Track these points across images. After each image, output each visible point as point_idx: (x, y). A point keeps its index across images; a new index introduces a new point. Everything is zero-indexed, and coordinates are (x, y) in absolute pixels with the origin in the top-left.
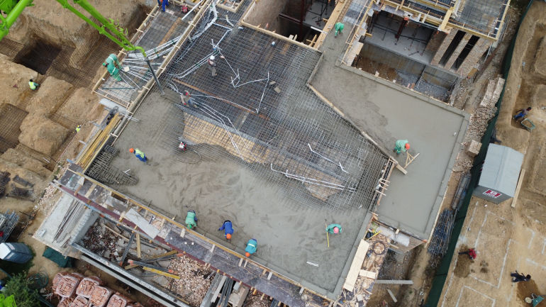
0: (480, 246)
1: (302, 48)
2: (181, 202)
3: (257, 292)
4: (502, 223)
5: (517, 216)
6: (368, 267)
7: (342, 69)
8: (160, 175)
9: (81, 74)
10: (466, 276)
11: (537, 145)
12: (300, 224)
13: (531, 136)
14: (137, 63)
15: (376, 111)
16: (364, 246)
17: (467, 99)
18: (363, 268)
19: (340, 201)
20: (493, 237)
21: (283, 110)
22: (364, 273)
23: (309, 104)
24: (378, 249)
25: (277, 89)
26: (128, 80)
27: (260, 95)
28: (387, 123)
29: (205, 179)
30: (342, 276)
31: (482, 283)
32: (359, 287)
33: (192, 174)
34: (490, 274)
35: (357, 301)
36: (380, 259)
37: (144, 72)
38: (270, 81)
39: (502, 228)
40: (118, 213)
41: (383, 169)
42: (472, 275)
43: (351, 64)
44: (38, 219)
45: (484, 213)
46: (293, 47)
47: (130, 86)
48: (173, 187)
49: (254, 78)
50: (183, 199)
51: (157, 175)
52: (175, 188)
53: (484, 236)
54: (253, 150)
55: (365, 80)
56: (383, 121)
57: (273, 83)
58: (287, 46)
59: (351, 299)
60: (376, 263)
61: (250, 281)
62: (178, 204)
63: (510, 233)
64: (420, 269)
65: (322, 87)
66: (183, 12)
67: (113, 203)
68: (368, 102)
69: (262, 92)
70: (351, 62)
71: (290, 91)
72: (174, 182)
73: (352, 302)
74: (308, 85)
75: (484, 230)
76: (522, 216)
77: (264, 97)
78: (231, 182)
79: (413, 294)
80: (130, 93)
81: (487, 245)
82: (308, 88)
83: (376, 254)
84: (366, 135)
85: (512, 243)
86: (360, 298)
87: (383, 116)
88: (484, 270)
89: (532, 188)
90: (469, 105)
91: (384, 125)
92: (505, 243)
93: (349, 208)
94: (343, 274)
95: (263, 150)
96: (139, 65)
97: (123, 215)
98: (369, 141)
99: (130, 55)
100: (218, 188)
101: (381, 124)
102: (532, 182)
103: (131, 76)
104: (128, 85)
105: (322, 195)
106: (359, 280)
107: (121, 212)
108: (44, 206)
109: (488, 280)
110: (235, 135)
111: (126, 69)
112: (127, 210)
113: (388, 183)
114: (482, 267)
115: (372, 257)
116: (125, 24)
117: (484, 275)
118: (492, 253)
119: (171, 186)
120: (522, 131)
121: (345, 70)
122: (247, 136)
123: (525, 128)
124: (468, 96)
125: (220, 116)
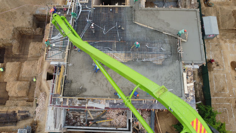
0: (213, 57)
1: (123, 8)
2: (108, 90)
3: (154, 110)
4: (217, 45)
5: (221, 41)
6: (189, 82)
7: (142, 10)
8: (94, 83)
9: (21, 56)
10: (213, 70)
11: (217, 11)
12: (158, 77)
13: (213, 8)
14: (57, 41)
15: (164, 22)
16: (185, 75)
17: (185, 3)
18: (188, 83)
19: (168, 62)
20: (216, 52)
21: (129, 36)
22: (189, 85)
23: (137, 30)
24: (189, 74)
25: (123, 28)
26: (57, 50)
27: (117, 33)
28: (170, 25)
30: (182, 89)
31: (219, 70)
32: (189, 91)
34: (220, 66)
35: (191, 96)
36: (192, 77)
37: (62, 43)
38: (118, 26)
39: (217, 47)
40: (84, 105)
41: (178, 43)
42: (214, 69)
43: (144, 7)
44: (38, 124)
45: (209, 44)
46: (119, 8)
47: (59, 52)
48: (102, 85)
49: (111, 28)
50: (108, 88)
51: (92, 83)
52: (103, 85)
53: (213, 53)
54: (125, 56)
55: (154, 11)
56: (168, 25)
57: (119, 26)
58: (117, 9)
59: (189, 96)
60: (191, 79)
61: (150, 107)
62: (107, 91)
63: (221, 48)
64: (196, 75)
65: (138, 21)
66: (65, 11)
67: (80, 102)
68: (159, 19)
69: (117, 32)
70: (144, 6)
71: (128, 27)
72: (101, 83)
73: (190, 97)
74: (133, 22)
75: (212, 51)
76: (222, 40)
77: (119, 33)
79: (198, 85)
80: (61, 54)
81: (215, 56)
82: (134, 23)
83: (190, 76)
84: (165, 33)
85: (223, 51)
86: (192, 94)
87: (167, 23)
88: (218, 65)
89: (222, 28)
90: (187, 5)
91: (169, 26)
92: (221, 52)
93: (172, 63)
94: (183, 88)
95: (129, 55)
96: (58, 41)
97: (87, 106)
98: (167, 35)
99: (52, 38)
101: (168, 26)
102: (221, 26)
103: (57, 47)
104: (58, 52)
105: (160, 63)
106: (188, 88)
107: (85, 104)
108: (38, 117)
109: (220, 68)
110: (115, 54)
111: (54, 45)
112: (87, 103)
113: (182, 48)
114: (216, 65)
115: (189, 78)
116: (32, 26)
117: (218, 67)
118: (218, 58)
119: (101, 85)
120: (210, 8)
121: (144, 10)
122: (120, 52)
123: (210, 6)
124: (185, 2)
125: (105, 48)
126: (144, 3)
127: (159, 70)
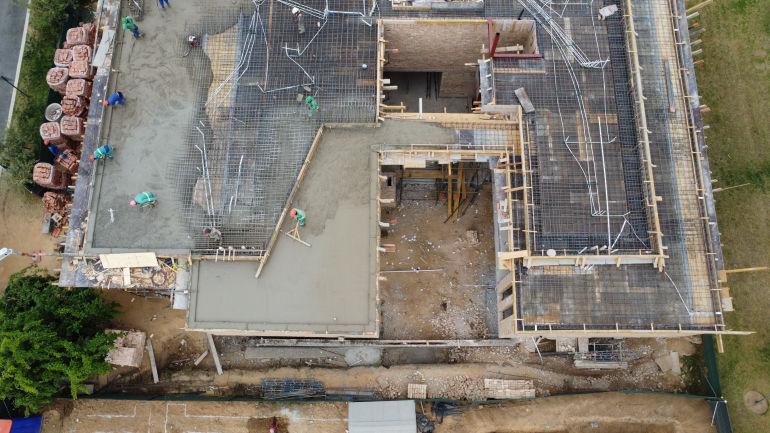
1: (373, 99)
2: (135, 69)
6: (136, 274)
7: (370, 155)
15: (329, 217)
16: (149, 259)
18: (132, 270)
22: (127, 272)
24: (158, 278)
25: (300, 97)
27: (287, 84)
29: (168, 79)
32: (112, 273)
33: (168, 65)
35: (96, 277)
36: (148, 284)
38: (309, 86)
41: (247, 248)
49: (307, 69)
50: (139, 69)
51: (153, 34)
52: (147, 57)
54: (221, 108)
55: (366, 189)
56: (319, 229)
57: (308, 89)
59: (96, 270)
60: (142, 281)
61: (82, 168)
68: (337, 202)
69: (292, 84)
70: (388, 162)
73: (94, 272)
74: (322, 125)
77: (286, 90)
78: (174, 104)
82: (318, 128)
83: (152, 278)
84: (283, 214)
86: (101, 278)
87: (324, 227)
97: (106, 28)
98: (278, 220)
100: (163, 94)
106: (118, 270)
107: (108, 24)
112: (111, 28)
113: (231, 259)
115: (148, 275)
121: (369, 160)
122: (234, 96)
125: (247, 58)
126: (400, 163)
127: (173, 190)
